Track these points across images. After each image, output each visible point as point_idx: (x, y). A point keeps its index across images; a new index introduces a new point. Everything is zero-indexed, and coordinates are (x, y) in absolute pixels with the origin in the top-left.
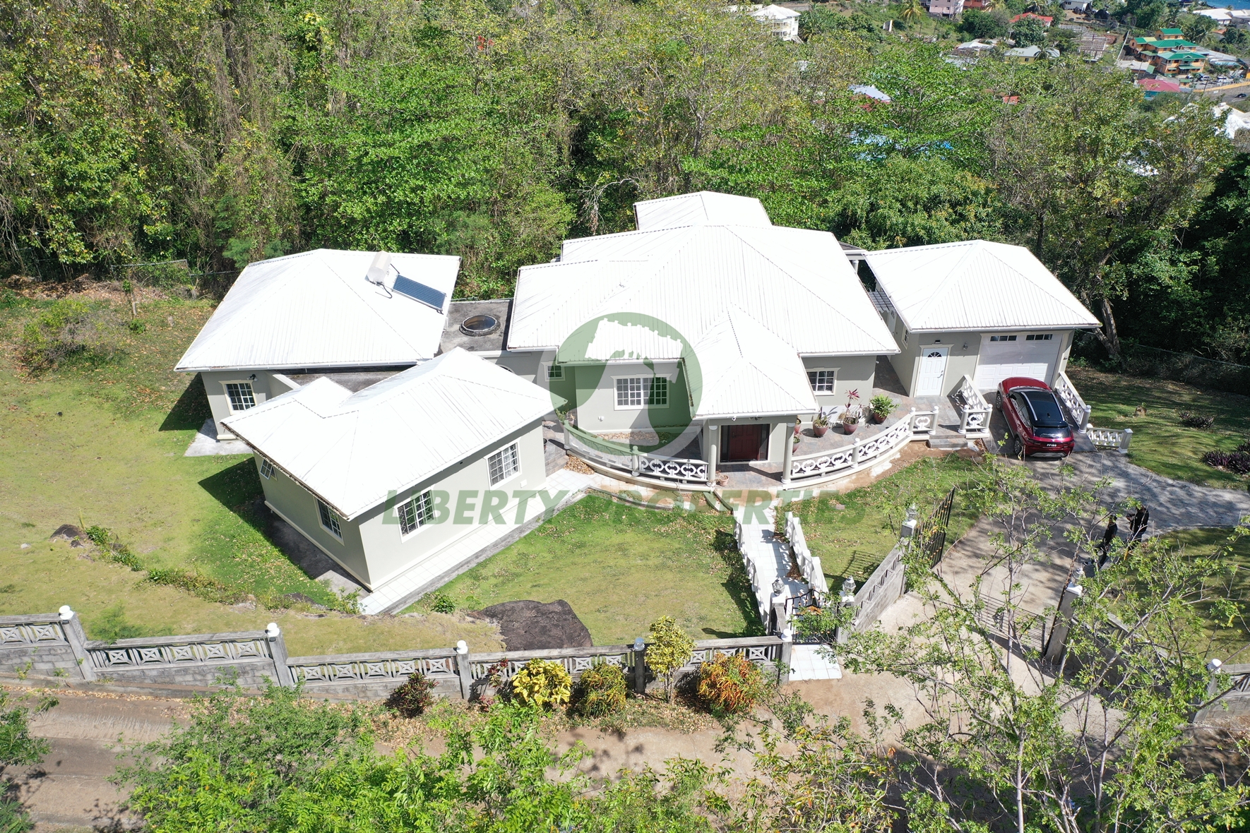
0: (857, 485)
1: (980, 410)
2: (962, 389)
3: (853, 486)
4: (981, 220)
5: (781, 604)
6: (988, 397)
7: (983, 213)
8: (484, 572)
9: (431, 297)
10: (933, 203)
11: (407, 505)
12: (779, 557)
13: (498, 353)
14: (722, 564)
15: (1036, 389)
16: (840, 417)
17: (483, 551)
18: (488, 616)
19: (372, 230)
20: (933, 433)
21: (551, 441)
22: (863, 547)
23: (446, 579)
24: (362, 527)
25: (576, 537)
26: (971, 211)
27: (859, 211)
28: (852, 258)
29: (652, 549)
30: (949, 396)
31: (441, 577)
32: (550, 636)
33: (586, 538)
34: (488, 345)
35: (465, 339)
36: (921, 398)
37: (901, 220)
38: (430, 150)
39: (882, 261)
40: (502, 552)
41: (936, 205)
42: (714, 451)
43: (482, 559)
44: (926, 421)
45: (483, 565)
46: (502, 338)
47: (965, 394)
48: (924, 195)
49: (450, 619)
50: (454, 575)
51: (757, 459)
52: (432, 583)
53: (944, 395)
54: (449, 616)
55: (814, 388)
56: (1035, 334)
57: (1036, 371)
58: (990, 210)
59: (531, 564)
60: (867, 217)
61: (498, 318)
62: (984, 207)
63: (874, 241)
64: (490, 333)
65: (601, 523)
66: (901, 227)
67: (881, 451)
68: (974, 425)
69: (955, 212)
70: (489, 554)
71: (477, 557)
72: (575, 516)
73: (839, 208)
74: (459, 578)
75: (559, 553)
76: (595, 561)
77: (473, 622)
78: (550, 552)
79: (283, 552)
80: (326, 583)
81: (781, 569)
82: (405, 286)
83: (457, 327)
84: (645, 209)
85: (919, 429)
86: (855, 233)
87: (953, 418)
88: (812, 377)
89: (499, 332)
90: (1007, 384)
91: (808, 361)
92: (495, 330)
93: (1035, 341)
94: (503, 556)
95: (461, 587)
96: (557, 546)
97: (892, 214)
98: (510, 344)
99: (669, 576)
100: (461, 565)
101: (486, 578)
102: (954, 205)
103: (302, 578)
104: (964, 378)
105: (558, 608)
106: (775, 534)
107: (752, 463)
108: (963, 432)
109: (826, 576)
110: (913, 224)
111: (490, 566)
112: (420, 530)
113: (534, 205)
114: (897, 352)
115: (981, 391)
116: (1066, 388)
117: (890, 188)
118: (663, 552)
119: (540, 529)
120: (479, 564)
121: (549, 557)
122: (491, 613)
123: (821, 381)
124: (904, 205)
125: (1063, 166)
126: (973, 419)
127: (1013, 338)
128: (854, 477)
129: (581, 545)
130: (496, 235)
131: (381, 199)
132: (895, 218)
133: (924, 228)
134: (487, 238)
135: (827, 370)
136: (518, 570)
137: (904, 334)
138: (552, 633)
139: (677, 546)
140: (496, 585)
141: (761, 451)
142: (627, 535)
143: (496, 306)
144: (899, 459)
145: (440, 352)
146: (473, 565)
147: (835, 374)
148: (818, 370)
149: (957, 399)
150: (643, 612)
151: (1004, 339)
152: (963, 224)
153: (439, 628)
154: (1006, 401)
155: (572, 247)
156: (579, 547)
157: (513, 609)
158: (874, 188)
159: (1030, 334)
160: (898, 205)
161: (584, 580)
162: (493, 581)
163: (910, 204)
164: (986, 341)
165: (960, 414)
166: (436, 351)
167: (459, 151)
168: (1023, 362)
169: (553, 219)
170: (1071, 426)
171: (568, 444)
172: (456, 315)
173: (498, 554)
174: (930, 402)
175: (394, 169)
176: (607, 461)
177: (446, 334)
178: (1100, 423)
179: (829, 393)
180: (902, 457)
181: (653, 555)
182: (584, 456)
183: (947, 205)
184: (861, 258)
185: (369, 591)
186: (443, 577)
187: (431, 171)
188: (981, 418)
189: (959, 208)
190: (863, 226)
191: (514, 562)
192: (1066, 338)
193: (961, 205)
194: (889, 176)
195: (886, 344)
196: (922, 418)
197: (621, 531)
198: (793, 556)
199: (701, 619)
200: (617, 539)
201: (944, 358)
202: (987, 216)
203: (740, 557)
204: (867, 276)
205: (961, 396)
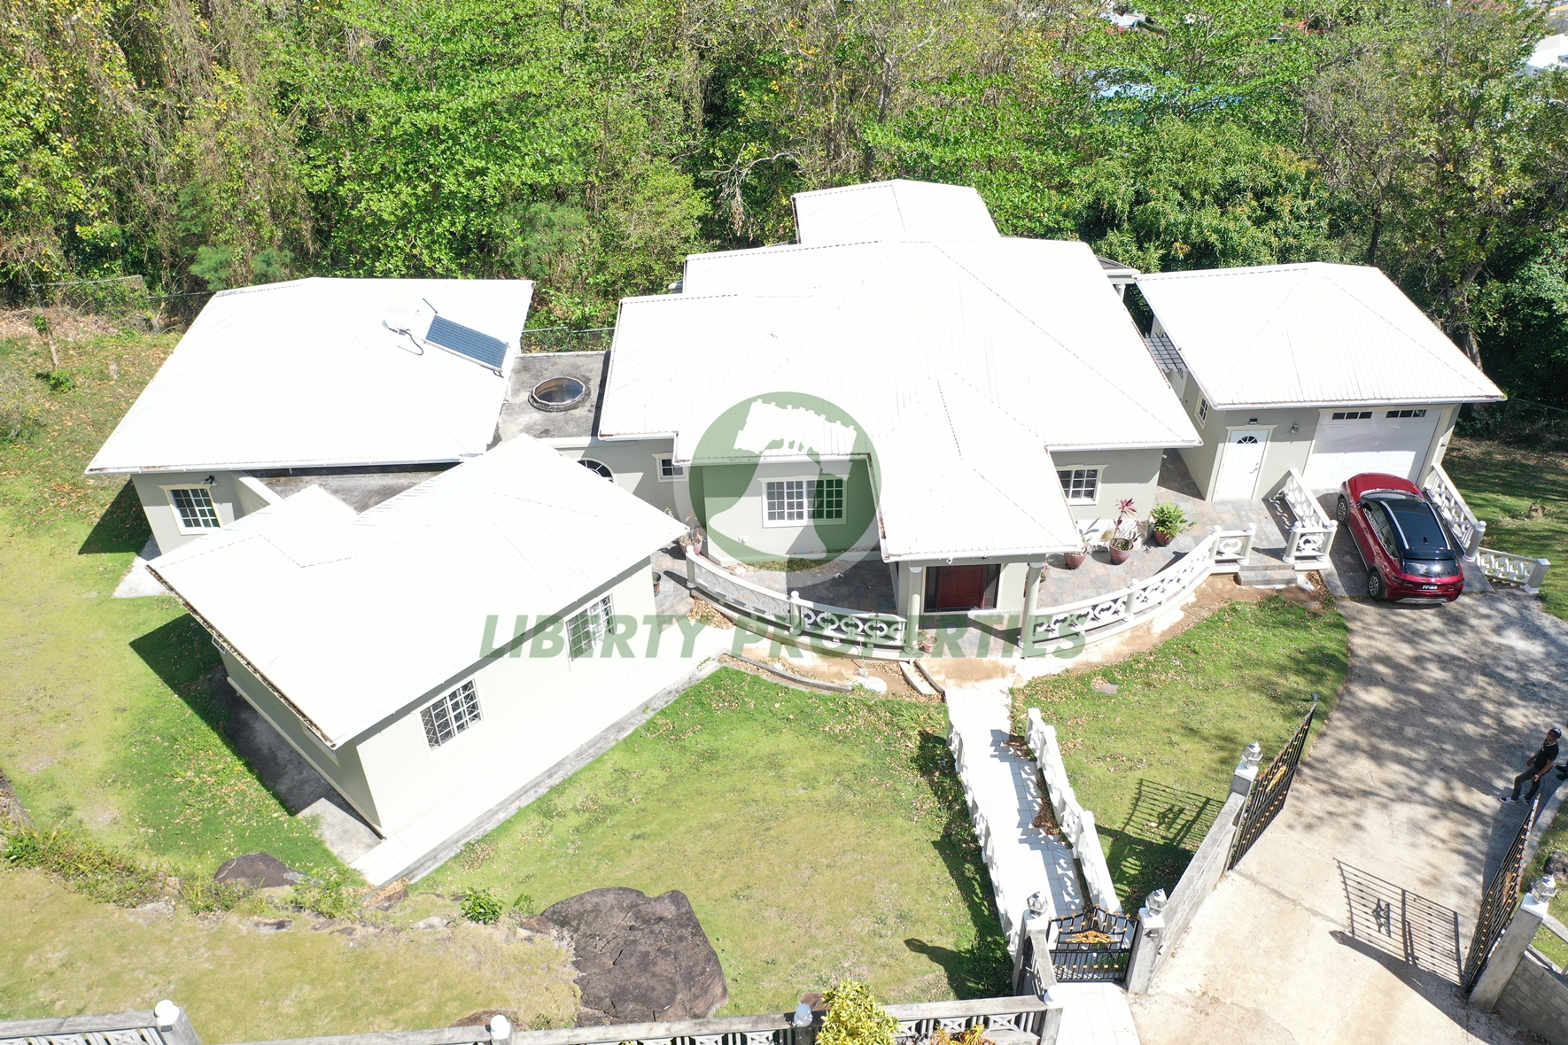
0: (1135, 648)
1: (1318, 528)
2: (1285, 490)
3: (1126, 650)
4: (1298, 218)
5: (1040, 932)
6: (1324, 500)
7: (1302, 206)
8: (561, 803)
9: (486, 350)
10: (1227, 194)
11: (435, 706)
12: (1021, 787)
13: (586, 440)
14: (931, 802)
15: (1399, 495)
16: (1104, 537)
17: (559, 765)
18: (555, 922)
20: (1245, 562)
21: (668, 573)
22: (1153, 772)
23: (502, 816)
24: (360, 748)
25: (703, 741)
26: (1285, 204)
27: (1119, 203)
28: (1116, 281)
29: (820, 766)
30: (1265, 500)
31: (493, 813)
32: (654, 975)
33: (718, 745)
34: (571, 428)
35: (536, 416)
36: (1223, 503)
37: (1182, 217)
39: (1159, 288)
40: (590, 767)
41: (1232, 194)
42: (916, 604)
43: (557, 779)
44: (1235, 545)
45: (557, 790)
46: (592, 415)
47: (1290, 498)
48: (1216, 180)
49: (490, 937)
50: (513, 809)
51: (979, 607)
52: (479, 823)
53: (1258, 498)
54: (489, 929)
55: (1067, 493)
56: (1400, 409)
57: (1398, 464)
58: (1313, 203)
59: (633, 788)
60: (1131, 212)
61: (587, 380)
62: (1304, 199)
63: (1140, 248)
64: (574, 407)
65: (742, 716)
66: (1182, 228)
67: (1168, 594)
68: (1308, 550)
69: (1261, 206)
70: (569, 770)
71: (550, 776)
72: (701, 704)
73: (1090, 198)
74: (522, 812)
75: (677, 770)
76: (732, 790)
77: (529, 939)
78: (663, 768)
79: (250, 766)
80: (314, 821)
81: (1024, 809)
82: (445, 333)
83: (525, 396)
84: (810, 205)
85: (1224, 557)
86: (1113, 236)
87: (1277, 540)
88: (1064, 477)
89: (588, 405)
90: (1357, 483)
91: (1057, 457)
92: (583, 401)
93: (1399, 419)
94: (591, 774)
95: (524, 829)
96: (674, 755)
97: (1168, 211)
98: (603, 429)
99: (849, 823)
100: (525, 791)
101: (562, 815)
102: (1258, 196)
103: (278, 813)
104: (1289, 474)
105: (669, 910)
106: (1012, 738)
107: (972, 614)
108: (1290, 560)
109: (1101, 830)
110: (1199, 225)
111: (570, 792)
112: (458, 739)
113: (648, 194)
114: (1196, 444)
115: (1315, 492)
116: (1441, 488)
117: (1164, 170)
118: (838, 774)
119: (651, 726)
120: (553, 789)
121: (661, 776)
122: (559, 917)
123: (1078, 484)
124: (1185, 195)
125: (1426, 139)
126: (1307, 541)
127: (1366, 415)
128: (1127, 635)
129: (710, 756)
130: (594, 235)
132: (1172, 213)
133: (1216, 231)
134: (581, 241)
135: (1086, 468)
136: (614, 801)
137: (1199, 405)
138: (657, 969)
139: (860, 760)
140: (577, 830)
141: (987, 594)
142: (783, 737)
143: (583, 362)
144: (1194, 605)
145: (497, 440)
146: (543, 790)
147: (1100, 475)
148: (1073, 468)
149: (1279, 506)
150: (808, 903)
151: (1352, 416)
152: (1272, 224)
153: (472, 957)
154: (1355, 511)
155: (704, 267)
156: (709, 759)
157: (596, 910)
158: (1141, 166)
159: (1393, 409)
160: (1177, 196)
161: (714, 827)
162: (574, 820)
163: (1196, 194)
164: (1326, 420)
165: (1287, 534)
166: (490, 440)
167: (538, 114)
168: (1378, 449)
169: (676, 214)
170: (1453, 555)
171: (693, 581)
172: (526, 376)
173: (583, 770)
174: (1237, 506)
175: (442, 142)
176: (751, 611)
177: (507, 408)
178: (1496, 538)
179: (1088, 501)
180: (1198, 600)
181: (822, 779)
182: (717, 601)
183: (1250, 195)
184: (1131, 281)
185: (380, 836)
186: (496, 812)
187: (498, 147)
188: (1319, 540)
189: (1267, 201)
190: (1126, 226)
191: (607, 785)
192: (1447, 416)
193: (1269, 195)
194: (1163, 151)
195: (1182, 432)
196: (1231, 541)
197: (774, 730)
198: (1043, 786)
199: (902, 917)
200: (767, 745)
201: (1261, 445)
202: (1308, 211)
203: (960, 789)
205: (1282, 499)
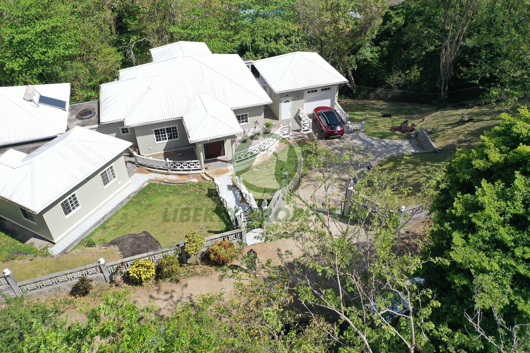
0: (264, 160)
1: (307, 122)
2: (299, 114)
3: (262, 161)
4: (297, 43)
5: (239, 216)
6: (310, 116)
7: (298, 39)
8: (107, 225)
9: (60, 104)
10: (277, 38)
11: (65, 202)
12: (235, 195)
13: (97, 126)
14: (212, 203)
15: (327, 110)
16: (252, 133)
17: (106, 216)
18: (112, 244)
19: (24, 74)
20: (291, 134)
21: (128, 162)
22: (269, 185)
23: (90, 231)
24: (44, 215)
25: (147, 202)
26: (293, 38)
27: (248, 43)
28: (248, 64)
29: (182, 202)
30: (294, 118)
31: (88, 231)
32: (142, 248)
33: (152, 202)
34: (91, 123)
35: (80, 121)
36: (284, 120)
37: (265, 46)
38: (46, 33)
39: (259, 64)
40: (115, 215)
41: (279, 38)
42: (202, 155)
43: (105, 219)
44: (287, 129)
45: (107, 222)
46: (97, 119)
47: (301, 116)
48: (273, 34)
49: (94, 250)
50: (94, 229)
51: (220, 156)
52: (84, 234)
53: (293, 118)
54: (94, 248)
55: (240, 122)
56: (324, 88)
57: (326, 103)
58: (300, 38)
59: (129, 217)
60: (252, 46)
61: (94, 110)
62: (298, 37)
63: (256, 56)
64: (91, 117)
65: (158, 194)
66: (266, 49)
67: (271, 144)
68: (306, 128)
69: (287, 40)
70: (109, 216)
71: (103, 219)
72: (145, 193)
73: (239, 43)
74: (96, 229)
75: (141, 210)
76: (157, 211)
77: (106, 248)
78: (137, 211)
79: (7, 233)
80: (32, 244)
81: (237, 200)
82: (44, 100)
83: (74, 116)
84: (154, 52)
85: (285, 133)
86: (247, 53)
87: (297, 127)
88: (238, 118)
89: (95, 116)
90: (316, 110)
91: (236, 111)
92: (93, 116)
93: (324, 91)
94: (115, 216)
95: (98, 233)
96: (139, 207)
97: (261, 44)
98: (101, 121)
100: (96, 224)
101: (109, 228)
102: (286, 37)
103: (19, 244)
104: (299, 110)
105: (144, 235)
106: (233, 186)
107: (218, 158)
108: (302, 132)
109: (256, 200)
110: (270, 47)
111: (110, 222)
112: (73, 212)
113: (103, 55)
114: (271, 102)
115: (307, 114)
116: (338, 108)
117: (259, 32)
118: (187, 202)
119: (131, 201)
120: (105, 222)
121: (136, 213)
122: (113, 243)
123: (242, 119)
124: (265, 39)
125: (327, 17)
126: (305, 126)
127: (316, 91)
128: (262, 157)
129: (150, 205)
130: (87, 70)
131: (26, 59)
132: (263, 45)
133: (275, 49)
134: (83, 73)
135: (244, 114)
136: (123, 221)
137: (273, 94)
138: (143, 246)
139: (192, 198)
140: (114, 230)
141: (222, 152)
142: (170, 197)
143: (92, 104)
144: (278, 147)
145: (68, 129)
146: (102, 223)
147: (248, 115)
148: (241, 114)
149: (298, 119)
150: (182, 229)
151: (313, 91)
152: (290, 45)
153: (90, 254)
154: (317, 117)
155: (124, 73)
156: (149, 206)
157: (123, 239)
158: (253, 33)
159: (322, 88)
160: (263, 39)
161: (154, 220)
162: (112, 228)
163: (268, 38)
164: (306, 93)
165: (300, 125)
166: (66, 129)
167: (61, 33)
168: (321, 100)
169: (113, 60)
170: (342, 123)
171: (137, 162)
172: (74, 111)
173: (113, 216)
174: (288, 121)
175: (29, 44)
176: (156, 167)
177: (69, 120)
178: (352, 120)
179: (246, 123)
180: (279, 145)
181: (182, 204)
182: (145, 166)
183: (283, 37)
184: (252, 64)
185: (54, 243)
186: (89, 231)
187: (48, 43)
188: (308, 125)
189: (288, 38)
190: (251, 50)
191: (121, 218)
192: (336, 88)
193: (289, 37)
194: (258, 27)
195: (266, 100)
196: (285, 129)
197: (167, 196)
198: (241, 194)
199: (207, 227)
200: (165, 200)
201: (290, 102)
202: (300, 40)
203: (220, 198)
204: (255, 72)
205: (299, 117)
